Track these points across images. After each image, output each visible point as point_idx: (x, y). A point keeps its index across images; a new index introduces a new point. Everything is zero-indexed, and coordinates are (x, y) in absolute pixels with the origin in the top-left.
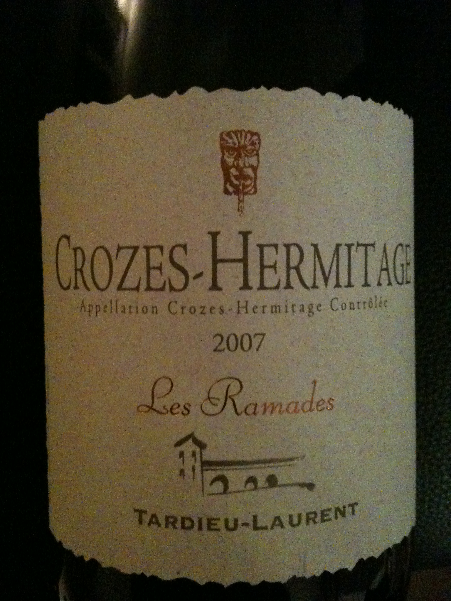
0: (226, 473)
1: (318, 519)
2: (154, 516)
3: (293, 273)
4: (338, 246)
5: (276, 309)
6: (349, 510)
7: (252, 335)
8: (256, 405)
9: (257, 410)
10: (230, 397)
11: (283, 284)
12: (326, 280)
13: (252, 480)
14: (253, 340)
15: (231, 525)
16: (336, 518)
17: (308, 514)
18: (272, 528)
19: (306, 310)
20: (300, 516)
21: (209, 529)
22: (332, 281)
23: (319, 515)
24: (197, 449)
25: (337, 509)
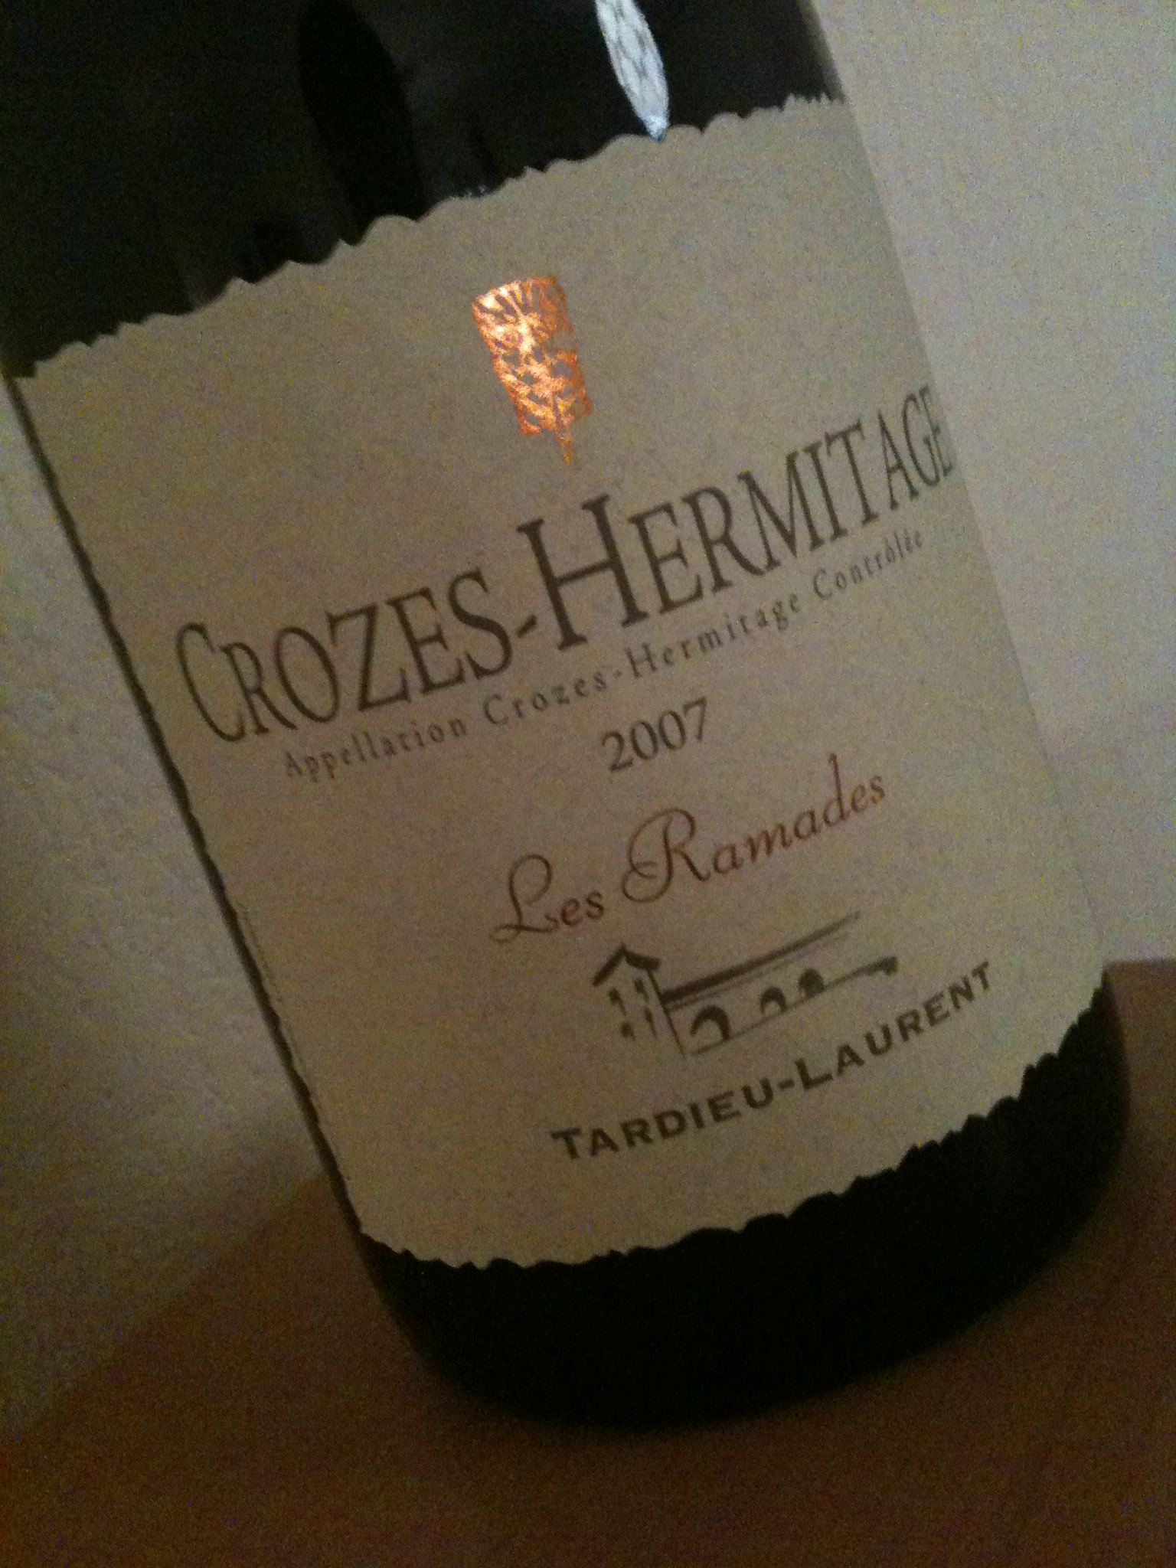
0: (715, 1002)
1: (924, 1023)
2: (598, 1133)
3: (720, 552)
4: (791, 460)
5: (709, 640)
6: (976, 984)
7: (679, 711)
8: (733, 849)
9: (738, 856)
10: (676, 851)
11: (708, 580)
12: (790, 538)
13: (773, 995)
14: (685, 720)
15: (758, 1095)
16: (957, 1006)
17: (900, 1022)
18: (840, 1071)
19: (770, 617)
20: (886, 1031)
21: (718, 1118)
22: (802, 537)
23: (922, 1011)
24: (643, 975)
25: (954, 991)
